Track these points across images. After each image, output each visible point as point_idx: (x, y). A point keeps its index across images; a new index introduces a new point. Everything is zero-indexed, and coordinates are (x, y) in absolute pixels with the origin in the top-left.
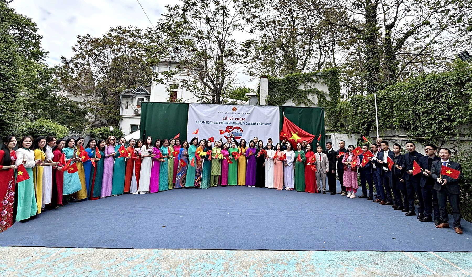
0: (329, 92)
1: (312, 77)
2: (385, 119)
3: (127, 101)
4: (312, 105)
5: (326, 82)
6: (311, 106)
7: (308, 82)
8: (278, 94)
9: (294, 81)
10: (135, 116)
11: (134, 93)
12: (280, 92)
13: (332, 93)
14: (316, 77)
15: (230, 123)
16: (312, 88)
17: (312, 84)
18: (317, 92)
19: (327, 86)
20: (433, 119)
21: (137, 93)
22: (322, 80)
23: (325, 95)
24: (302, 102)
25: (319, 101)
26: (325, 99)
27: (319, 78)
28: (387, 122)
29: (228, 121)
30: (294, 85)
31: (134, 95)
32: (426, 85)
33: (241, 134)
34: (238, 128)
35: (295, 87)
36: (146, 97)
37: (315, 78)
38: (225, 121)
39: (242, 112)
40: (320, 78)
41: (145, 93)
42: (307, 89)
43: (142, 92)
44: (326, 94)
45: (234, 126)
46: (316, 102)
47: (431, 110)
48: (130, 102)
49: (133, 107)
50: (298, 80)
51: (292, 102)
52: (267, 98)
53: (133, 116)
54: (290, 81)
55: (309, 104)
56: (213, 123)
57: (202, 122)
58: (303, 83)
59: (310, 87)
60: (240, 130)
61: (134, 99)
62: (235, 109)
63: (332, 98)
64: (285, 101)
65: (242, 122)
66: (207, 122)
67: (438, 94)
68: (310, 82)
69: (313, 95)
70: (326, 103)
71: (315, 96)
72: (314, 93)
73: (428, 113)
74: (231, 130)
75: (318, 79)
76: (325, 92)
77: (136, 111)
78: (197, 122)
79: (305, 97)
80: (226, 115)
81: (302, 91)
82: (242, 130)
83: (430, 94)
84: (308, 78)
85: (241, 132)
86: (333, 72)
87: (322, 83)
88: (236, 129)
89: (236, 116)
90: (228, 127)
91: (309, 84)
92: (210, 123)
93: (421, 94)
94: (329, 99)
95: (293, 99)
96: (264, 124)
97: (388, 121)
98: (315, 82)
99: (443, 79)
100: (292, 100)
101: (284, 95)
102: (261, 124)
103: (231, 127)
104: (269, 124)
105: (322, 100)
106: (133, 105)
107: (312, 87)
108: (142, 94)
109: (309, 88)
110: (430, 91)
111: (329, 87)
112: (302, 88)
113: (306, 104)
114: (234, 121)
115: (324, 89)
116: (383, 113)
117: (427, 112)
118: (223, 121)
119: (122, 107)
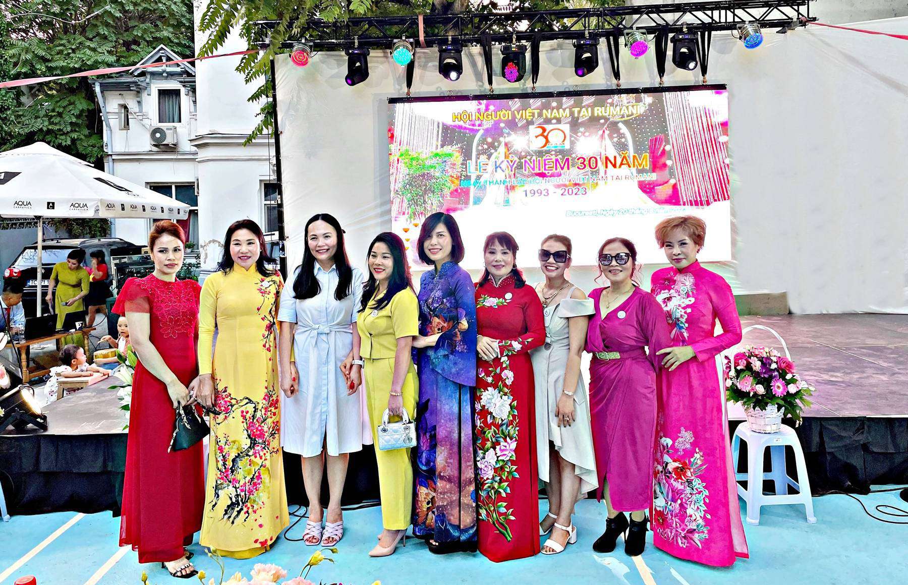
3: (122, 102)
10: (157, 153)
11: (143, 74)
21: (153, 74)
31: (142, 79)
36: (184, 83)
41: (178, 69)
43: (169, 69)
48: (132, 105)
49: (146, 122)
53: (150, 153)
61: (144, 95)
77: (158, 135)
106: (145, 116)
108: (171, 75)
119: (108, 126)
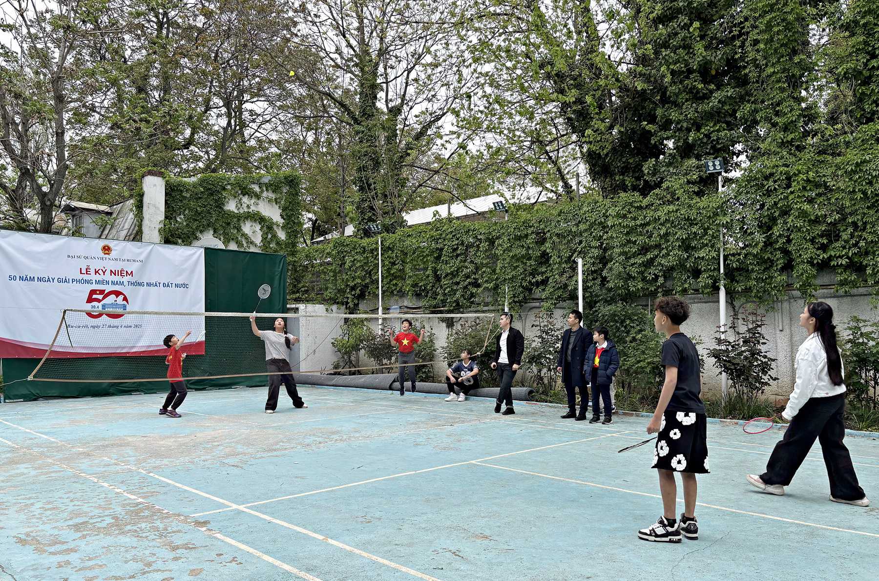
0: (282, 221)
1: (253, 186)
2: (391, 281)
4: (251, 245)
5: (278, 201)
6: (249, 248)
7: (244, 195)
8: (182, 217)
9: (218, 192)
12: (187, 212)
13: (288, 224)
14: (260, 187)
15: (98, 282)
16: (250, 210)
17: (253, 201)
18: (260, 219)
19: (280, 207)
20: (458, 283)
22: (272, 195)
23: (275, 227)
24: (233, 239)
25: (264, 239)
26: (275, 236)
27: (265, 189)
28: (393, 285)
29: (93, 277)
30: (216, 201)
32: (454, 236)
33: (124, 307)
34: (117, 293)
35: (220, 205)
37: (256, 188)
38: (86, 277)
39: (125, 257)
40: (267, 190)
42: (242, 211)
44: (278, 226)
45: (108, 288)
46: (258, 240)
47: (457, 271)
50: (224, 189)
51: (212, 237)
52: (163, 226)
54: (209, 189)
55: (245, 245)
56: (56, 280)
57: (26, 279)
58: (235, 197)
59: (248, 207)
60: (121, 297)
62: (107, 249)
63: (289, 235)
64: (198, 234)
65: (126, 279)
66: (39, 279)
67: (466, 250)
68: (247, 196)
69: (254, 224)
70: (278, 243)
71: (258, 227)
72: (255, 221)
73: (453, 275)
74: (100, 297)
75: (262, 192)
76: (275, 221)
78: (14, 278)
79: (239, 229)
80: (89, 262)
81: (231, 215)
82: (125, 299)
83: (457, 248)
84: (244, 188)
85: (125, 302)
86: (292, 180)
87: (270, 201)
88: (113, 296)
89: (111, 265)
90: (93, 292)
91: (245, 199)
92: (49, 280)
93: (446, 247)
94: (282, 235)
95: (215, 232)
96: (174, 285)
97: (396, 285)
98: (258, 197)
99: (474, 231)
100: (212, 232)
101: (197, 220)
102: (168, 286)
103: (102, 292)
104: (185, 286)
105: (270, 236)
107: (253, 208)
109: (246, 210)
110: (457, 244)
111: (283, 210)
112: (231, 206)
113: (239, 244)
114: (108, 277)
115: (273, 213)
116: (389, 270)
117: (452, 273)
118: (80, 277)
